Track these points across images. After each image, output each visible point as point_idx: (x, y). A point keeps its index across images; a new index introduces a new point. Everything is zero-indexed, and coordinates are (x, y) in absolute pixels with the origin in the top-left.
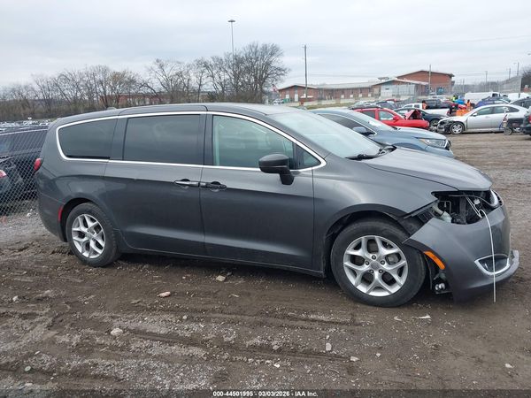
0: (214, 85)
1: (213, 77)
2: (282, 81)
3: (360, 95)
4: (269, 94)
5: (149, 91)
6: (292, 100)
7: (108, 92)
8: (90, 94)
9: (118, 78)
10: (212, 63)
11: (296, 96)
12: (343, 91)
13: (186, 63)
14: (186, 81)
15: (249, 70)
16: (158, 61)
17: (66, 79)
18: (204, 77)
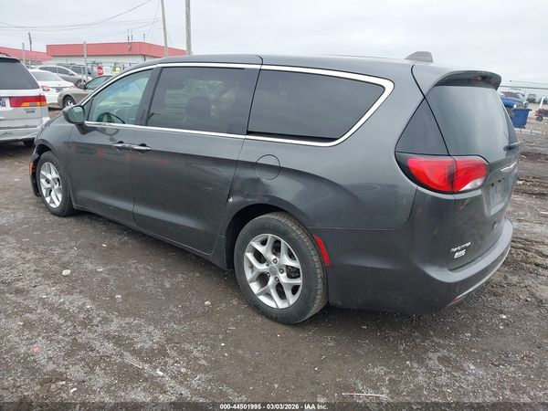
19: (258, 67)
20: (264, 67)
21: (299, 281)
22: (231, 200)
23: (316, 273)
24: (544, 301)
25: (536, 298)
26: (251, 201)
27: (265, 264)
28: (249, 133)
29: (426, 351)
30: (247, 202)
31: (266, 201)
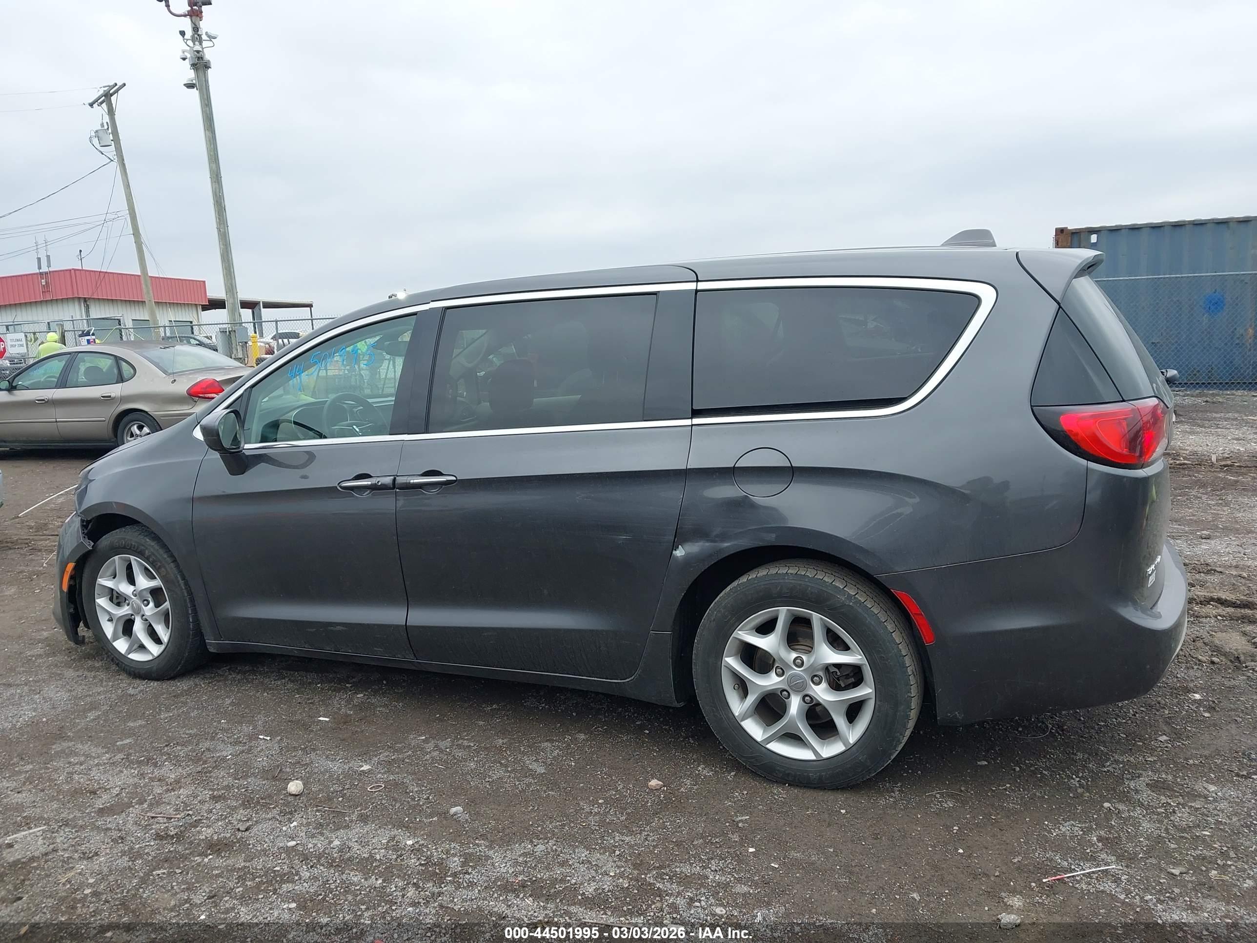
19: (692, 286)
20: (702, 286)
21: (866, 691)
22: (679, 553)
23: (903, 667)
24: (1242, 658)
25: (1225, 654)
26: (728, 546)
27: (773, 674)
28: (696, 413)
29: (1120, 780)
30: (720, 551)
31: (771, 539)
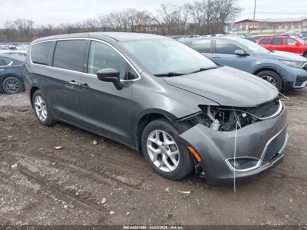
0: (195, 20)
1: (194, 14)
2: (237, 16)
3: (293, 27)
4: (228, 25)
5: (157, 23)
6: (244, 29)
7: (135, 24)
8: (125, 25)
9: (140, 15)
10: (194, 5)
11: (247, 27)
12: (280, 23)
13: (178, 6)
14: (177, 17)
15: (217, 10)
16: (162, 5)
17: (113, 16)
18: (189, 14)
